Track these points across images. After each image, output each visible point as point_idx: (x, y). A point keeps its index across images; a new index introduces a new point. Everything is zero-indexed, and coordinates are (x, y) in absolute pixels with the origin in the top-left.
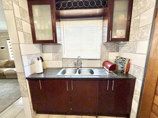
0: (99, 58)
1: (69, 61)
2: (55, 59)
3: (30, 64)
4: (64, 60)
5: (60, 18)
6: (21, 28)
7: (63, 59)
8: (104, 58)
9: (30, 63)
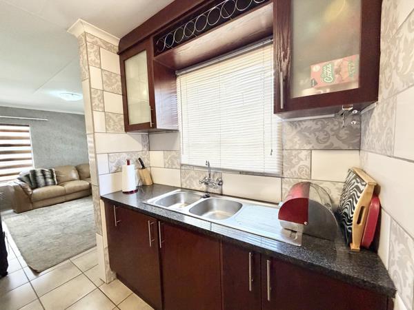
0: (275, 169)
1: (192, 173)
2: (167, 165)
3: (112, 171)
4: (183, 168)
5: (176, 71)
6: (101, 105)
7: (182, 165)
8: (293, 170)
9: (114, 169)
